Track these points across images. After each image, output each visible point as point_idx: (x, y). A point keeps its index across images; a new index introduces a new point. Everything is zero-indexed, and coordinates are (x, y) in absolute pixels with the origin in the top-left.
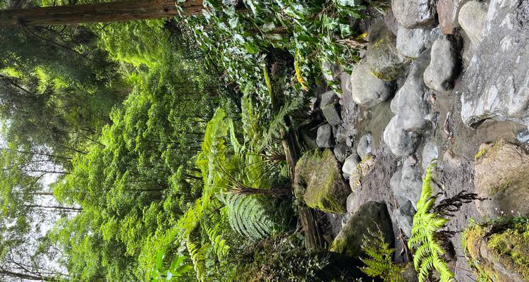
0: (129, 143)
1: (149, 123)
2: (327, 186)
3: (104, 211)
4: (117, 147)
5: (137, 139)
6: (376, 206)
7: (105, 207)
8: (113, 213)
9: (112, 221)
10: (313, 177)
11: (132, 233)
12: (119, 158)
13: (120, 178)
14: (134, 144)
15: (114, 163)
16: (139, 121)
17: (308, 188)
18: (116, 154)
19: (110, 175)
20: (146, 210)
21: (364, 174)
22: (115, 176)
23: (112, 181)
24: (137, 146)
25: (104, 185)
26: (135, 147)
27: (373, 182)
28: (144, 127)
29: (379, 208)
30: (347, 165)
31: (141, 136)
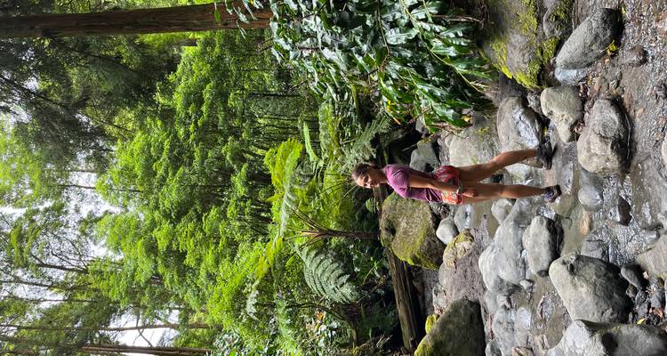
0: (181, 132)
1: (204, 108)
2: (418, 242)
3: (156, 214)
4: (168, 137)
5: (191, 128)
6: (469, 306)
7: (157, 207)
8: (167, 216)
9: (166, 226)
10: (403, 224)
11: (191, 244)
12: (171, 151)
13: (174, 174)
14: (188, 134)
15: (164, 155)
16: (193, 105)
17: (397, 235)
18: (167, 146)
19: (160, 172)
20: (206, 217)
21: (459, 256)
22: (166, 172)
23: (164, 179)
24: (192, 137)
25: (155, 182)
26: (189, 138)
27: (468, 270)
28: (199, 114)
29: (472, 310)
30: (442, 230)
31: (196, 123)
